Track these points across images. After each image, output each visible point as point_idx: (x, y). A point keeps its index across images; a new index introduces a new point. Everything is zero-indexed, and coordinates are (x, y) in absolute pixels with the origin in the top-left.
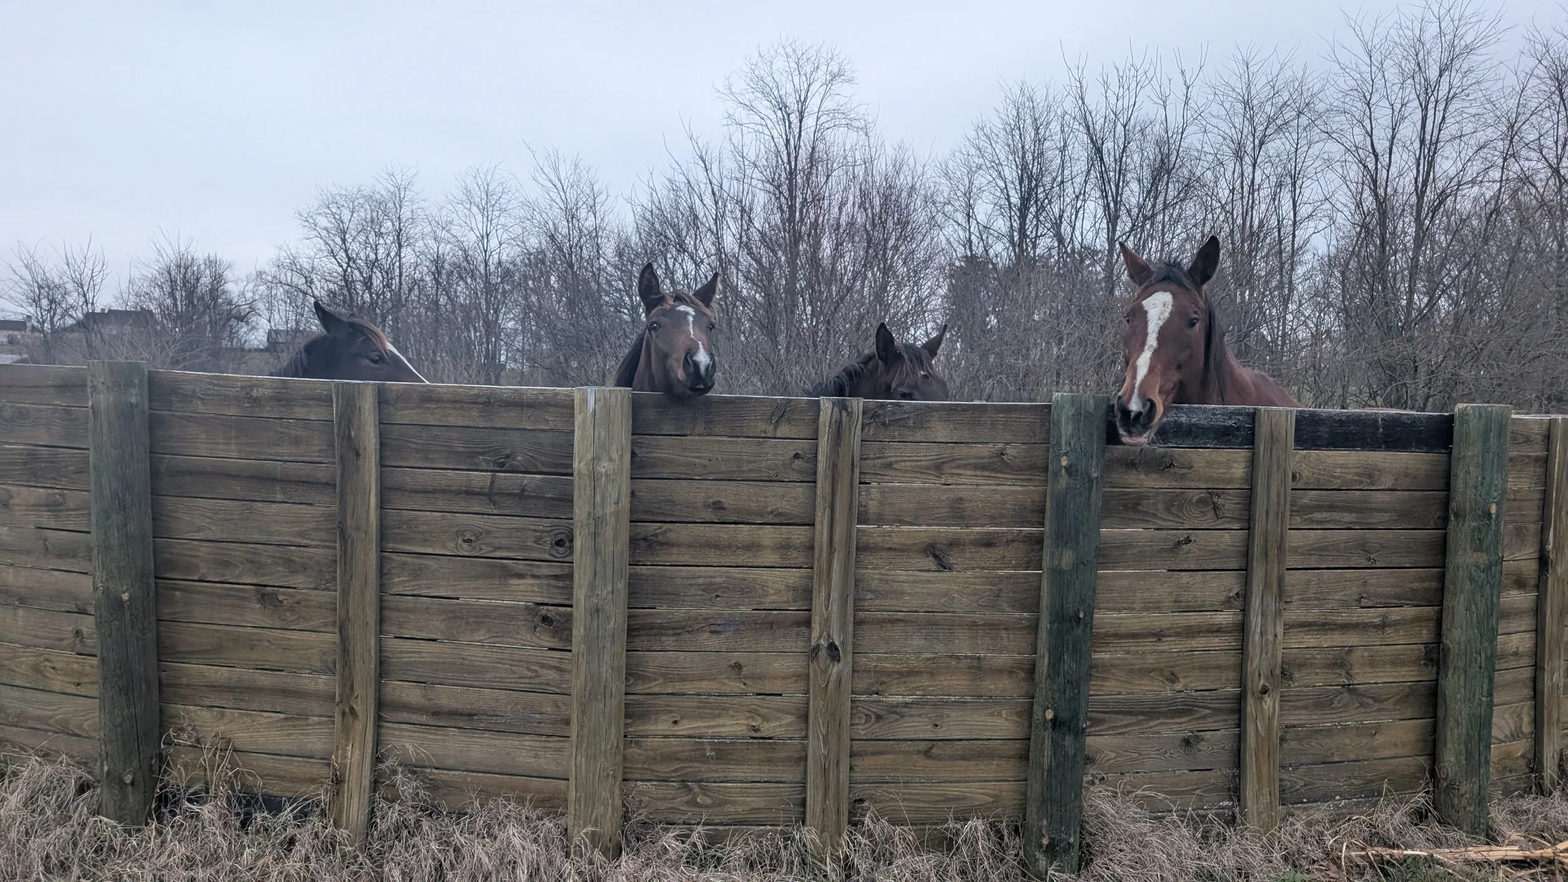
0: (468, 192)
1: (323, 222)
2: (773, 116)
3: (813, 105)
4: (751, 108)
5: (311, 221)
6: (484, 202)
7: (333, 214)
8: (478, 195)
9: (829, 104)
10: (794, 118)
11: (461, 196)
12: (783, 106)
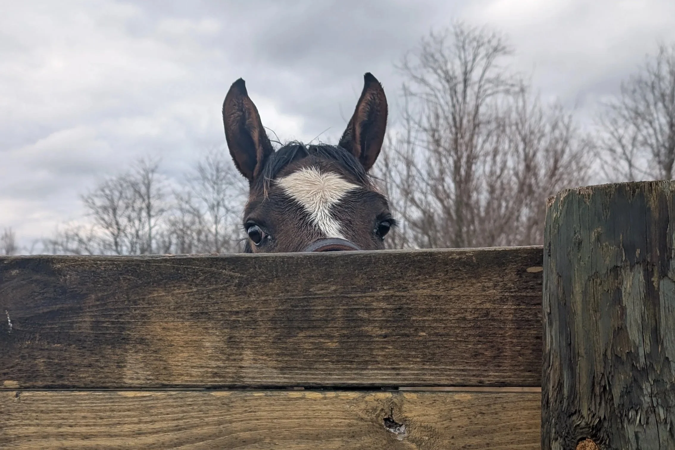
0: (202, 170)
1: (99, 202)
2: (440, 86)
3: (475, 76)
4: (423, 81)
5: (90, 201)
6: (215, 178)
7: (107, 196)
8: (210, 172)
9: (490, 74)
10: (460, 88)
11: (197, 174)
12: (449, 79)
